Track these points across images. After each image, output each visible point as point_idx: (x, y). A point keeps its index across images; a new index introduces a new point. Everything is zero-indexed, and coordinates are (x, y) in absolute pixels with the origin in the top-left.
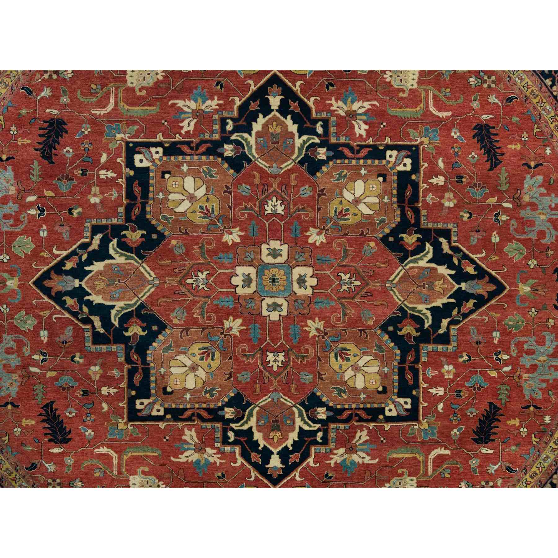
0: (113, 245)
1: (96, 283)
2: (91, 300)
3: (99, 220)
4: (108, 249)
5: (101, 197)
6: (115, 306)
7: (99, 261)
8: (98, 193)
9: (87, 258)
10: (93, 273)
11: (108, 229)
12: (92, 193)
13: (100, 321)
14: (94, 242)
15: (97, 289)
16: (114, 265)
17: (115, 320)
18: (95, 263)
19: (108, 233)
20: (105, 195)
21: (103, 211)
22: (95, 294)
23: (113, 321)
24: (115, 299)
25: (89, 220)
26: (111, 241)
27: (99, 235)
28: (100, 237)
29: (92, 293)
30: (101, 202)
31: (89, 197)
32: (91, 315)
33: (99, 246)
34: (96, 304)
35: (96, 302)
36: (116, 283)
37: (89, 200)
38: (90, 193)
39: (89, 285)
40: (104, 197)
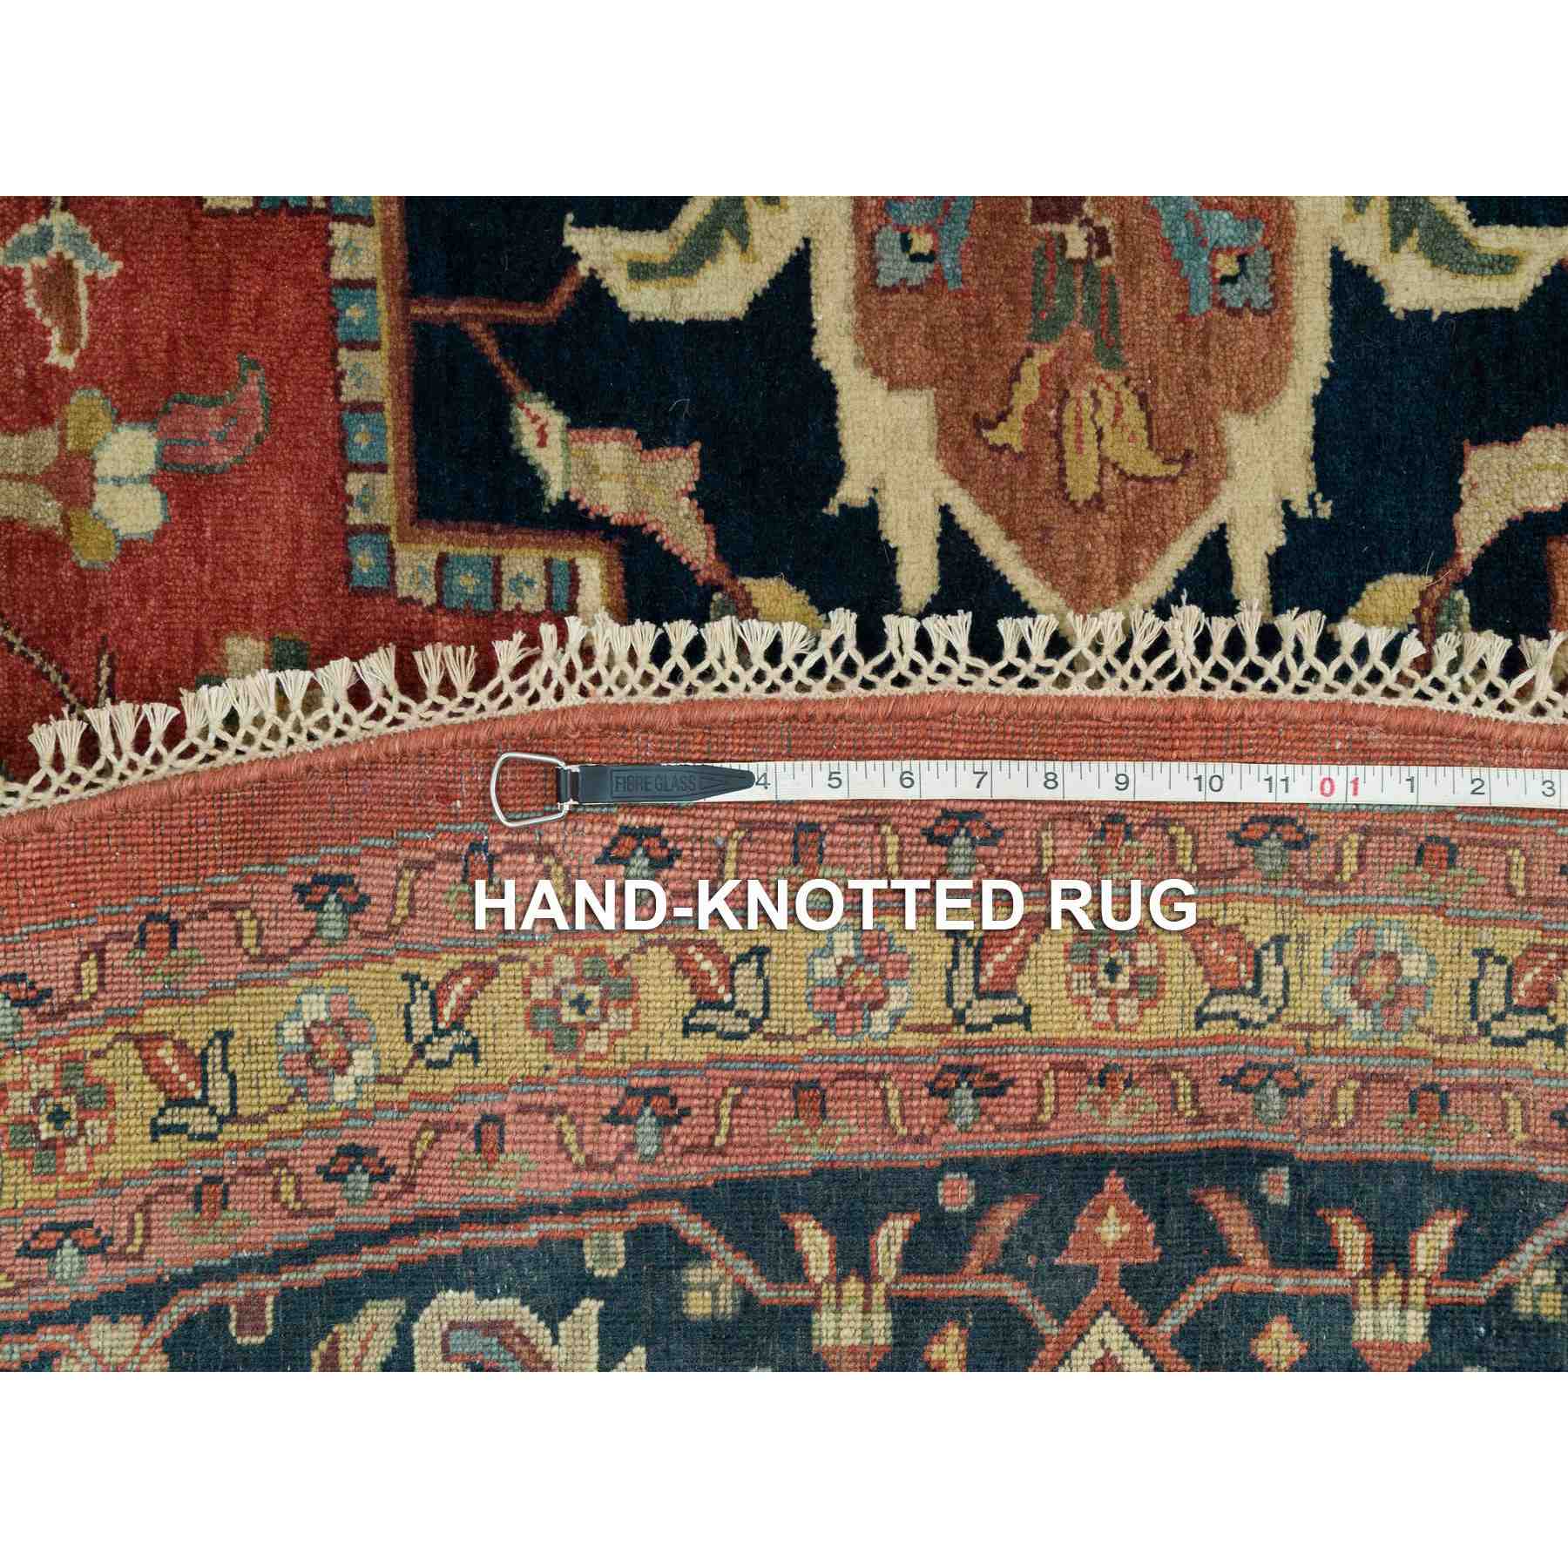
0: (641, 271)
1: (1082, 483)
2: (1275, 537)
3: (360, 439)
4: (698, 329)
5: (86, 404)
6: (1337, 260)
7: (830, 442)
8: (45, 445)
9: (795, 580)
10: (969, 515)
11: (453, 330)
12: (48, 513)
13: (1511, 435)
14: (612, 500)
15: (1153, 466)
16: (868, 266)
17: (1505, 264)
18: (852, 491)
19: (500, 329)
20: (56, 357)
21: (254, 384)
22: (1207, 494)
23: (1509, 292)
24: (1260, 259)
25: (364, 561)
26: (594, 293)
27: (528, 440)
28: (556, 422)
29: (1203, 527)
30: (147, 416)
31: (91, 553)
32: (1447, 541)
33: (652, 440)
34: (1325, 482)
35: (1300, 486)
36: (1077, 246)
37: (129, 548)
38: (50, 546)
39: (1106, 564)
40: (88, 374)
